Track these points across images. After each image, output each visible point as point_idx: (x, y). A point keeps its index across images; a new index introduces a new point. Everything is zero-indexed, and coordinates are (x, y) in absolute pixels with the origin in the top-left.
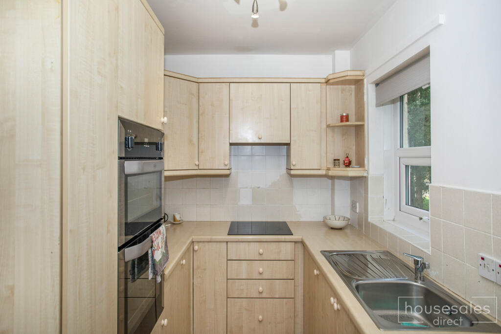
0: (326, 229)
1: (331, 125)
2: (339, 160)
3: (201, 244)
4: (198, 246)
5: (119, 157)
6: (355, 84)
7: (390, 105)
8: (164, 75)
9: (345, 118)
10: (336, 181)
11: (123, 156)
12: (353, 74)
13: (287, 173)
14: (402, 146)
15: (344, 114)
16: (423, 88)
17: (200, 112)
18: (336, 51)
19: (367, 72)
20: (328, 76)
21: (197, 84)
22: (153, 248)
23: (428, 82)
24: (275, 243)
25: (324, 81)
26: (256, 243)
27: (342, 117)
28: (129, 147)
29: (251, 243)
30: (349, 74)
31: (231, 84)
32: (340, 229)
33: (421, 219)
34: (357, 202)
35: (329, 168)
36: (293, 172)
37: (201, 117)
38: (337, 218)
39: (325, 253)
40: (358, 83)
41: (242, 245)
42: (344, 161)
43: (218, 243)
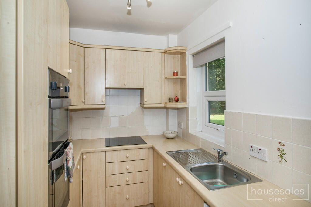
0: (165, 139)
1: (168, 78)
2: (172, 98)
3: (88, 154)
4: (86, 156)
5: (48, 96)
6: (180, 55)
7: (199, 68)
8: (69, 43)
9: (175, 74)
10: (170, 110)
11: (51, 95)
12: (180, 49)
13: (141, 106)
14: (206, 90)
15: (175, 72)
16: (220, 59)
17: (85, 67)
18: (169, 35)
19: (188, 49)
20: (166, 49)
21: (84, 48)
22: (68, 159)
23: (224, 56)
24: (136, 150)
25: (163, 51)
26: (124, 150)
27: (174, 73)
28: (53, 89)
29: (121, 151)
30: (178, 49)
31: (106, 49)
32: (173, 138)
33: (217, 129)
34: (181, 122)
35: (167, 103)
36: (145, 106)
37: (85, 70)
38: (170, 132)
39: (169, 153)
40: (182, 54)
41: (116, 153)
42: (175, 99)
43: (100, 153)
